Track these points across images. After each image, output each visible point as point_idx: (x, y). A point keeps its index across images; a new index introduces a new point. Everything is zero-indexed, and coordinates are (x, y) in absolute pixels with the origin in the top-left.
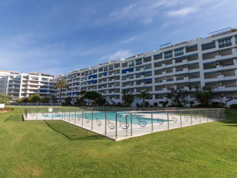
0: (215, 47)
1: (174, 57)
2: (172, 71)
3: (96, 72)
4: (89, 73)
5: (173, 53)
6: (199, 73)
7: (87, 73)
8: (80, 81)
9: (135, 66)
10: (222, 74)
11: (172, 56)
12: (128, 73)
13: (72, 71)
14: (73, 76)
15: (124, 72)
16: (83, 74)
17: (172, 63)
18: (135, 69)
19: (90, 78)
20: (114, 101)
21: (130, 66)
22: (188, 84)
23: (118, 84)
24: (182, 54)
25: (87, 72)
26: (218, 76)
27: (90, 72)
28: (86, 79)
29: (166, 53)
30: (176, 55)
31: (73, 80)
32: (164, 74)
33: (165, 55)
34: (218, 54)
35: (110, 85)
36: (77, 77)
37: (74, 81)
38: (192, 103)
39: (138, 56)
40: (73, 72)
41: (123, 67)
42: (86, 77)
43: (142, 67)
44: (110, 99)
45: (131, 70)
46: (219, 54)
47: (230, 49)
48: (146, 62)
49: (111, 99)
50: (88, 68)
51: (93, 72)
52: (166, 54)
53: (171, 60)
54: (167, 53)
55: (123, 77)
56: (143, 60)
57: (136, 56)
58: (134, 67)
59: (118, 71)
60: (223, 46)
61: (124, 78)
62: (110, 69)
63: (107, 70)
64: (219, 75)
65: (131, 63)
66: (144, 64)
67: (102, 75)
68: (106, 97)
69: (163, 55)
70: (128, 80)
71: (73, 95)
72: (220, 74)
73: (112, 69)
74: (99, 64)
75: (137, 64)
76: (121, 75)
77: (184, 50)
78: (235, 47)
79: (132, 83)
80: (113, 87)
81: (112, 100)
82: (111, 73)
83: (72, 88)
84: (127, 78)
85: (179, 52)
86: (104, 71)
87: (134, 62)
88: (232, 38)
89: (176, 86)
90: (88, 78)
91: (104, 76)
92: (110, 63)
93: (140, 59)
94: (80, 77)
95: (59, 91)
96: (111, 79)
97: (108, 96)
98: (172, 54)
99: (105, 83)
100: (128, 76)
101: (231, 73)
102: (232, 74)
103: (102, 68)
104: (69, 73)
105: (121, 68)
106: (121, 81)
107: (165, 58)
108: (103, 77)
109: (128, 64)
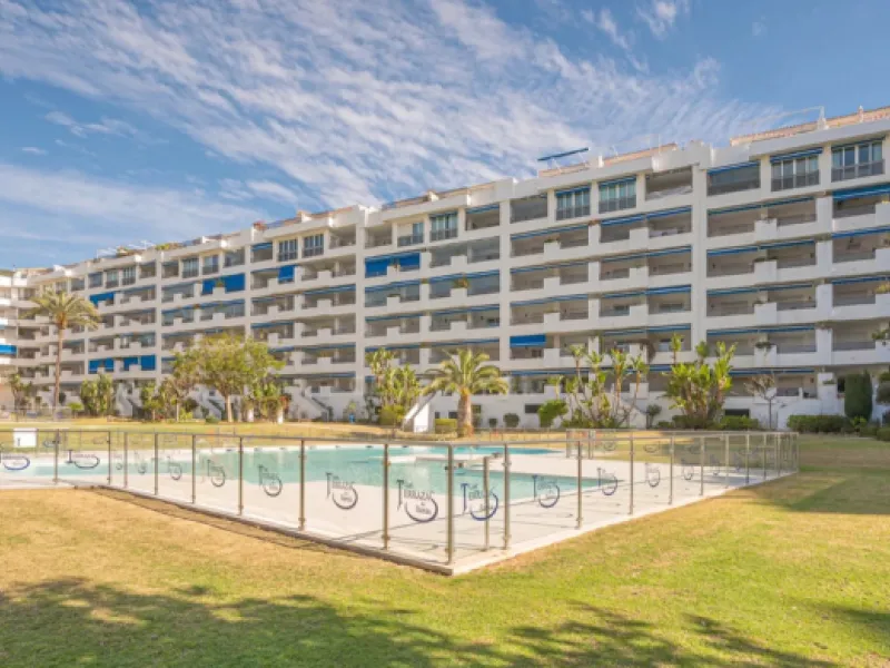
0: (756, 184)
1: (595, 214)
2: (584, 278)
3: (241, 261)
4: (201, 264)
5: (595, 197)
6: (687, 288)
7: (191, 266)
8: (158, 304)
9: (427, 243)
10: (769, 301)
11: (587, 211)
12: (394, 275)
13: (112, 252)
14: (120, 276)
15: (376, 266)
16: (171, 268)
17: (585, 242)
18: (426, 258)
19: (208, 287)
20: (329, 404)
21: (403, 241)
22: (645, 336)
23: (348, 324)
24: (631, 202)
25: (193, 259)
26: (757, 307)
27: (206, 259)
28: (189, 295)
29: (562, 194)
30: (603, 208)
31: (118, 297)
32: (553, 287)
33: (560, 205)
34: (763, 216)
35: (313, 325)
36: (140, 283)
37: (126, 301)
38: (653, 412)
39: (442, 195)
40: (119, 256)
41: (368, 246)
42: (191, 285)
43: (459, 250)
44: (308, 391)
45: (410, 261)
46: (770, 218)
47: (811, 198)
48: (475, 227)
49: (315, 390)
50: (197, 242)
51: (221, 261)
52: (565, 200)
53: (584, 228)
54: (568, 194)
55: (368, 291)
56: (462, 217)
57: (434, 197)
58: (424, 250)
59: (348, 265)
60: (788, 184)
61: (377, 296)
62: (306, 254)
63: (294, 256)
64: (759, 302)
65: (408, 231)
66: (465, 235)
67: (272, 276)
68: (291, 384)
69: (552, 204)
70: (394, 306)
71: (126, 368)
72: (764, 298)
73: (320, 251)
74: (257, 225)
75: (434, 237)
76: (360, 281)
77: (639, 188)
78: (828, 193)
79: (412, 322)
80: (324, 337)
81: (319, 396)
82: (313, 271)
83: (117, 336)
84: (391, 296)
85: (618, 193)
86: (280, 259)
87: (422, 224)
88: (820, 152)
89: (597, 340)
90: (198, 288)
91: (281, 282)
92: (308, 223)
93: (450, 215)
94: (159, 281)
95: (47, 348)
96: (313, 297)
97: (299, 376)
98: (587, 200)
99: (287, 315)
100: (393, 289)
101: (801, 296)
102: (806, 299)
103: (270, 243)
104: (95, 261)
105: (361, 251)
106: (360, 310)
107: (560, 216)
108: (274, 287)
109: (396, 235)
